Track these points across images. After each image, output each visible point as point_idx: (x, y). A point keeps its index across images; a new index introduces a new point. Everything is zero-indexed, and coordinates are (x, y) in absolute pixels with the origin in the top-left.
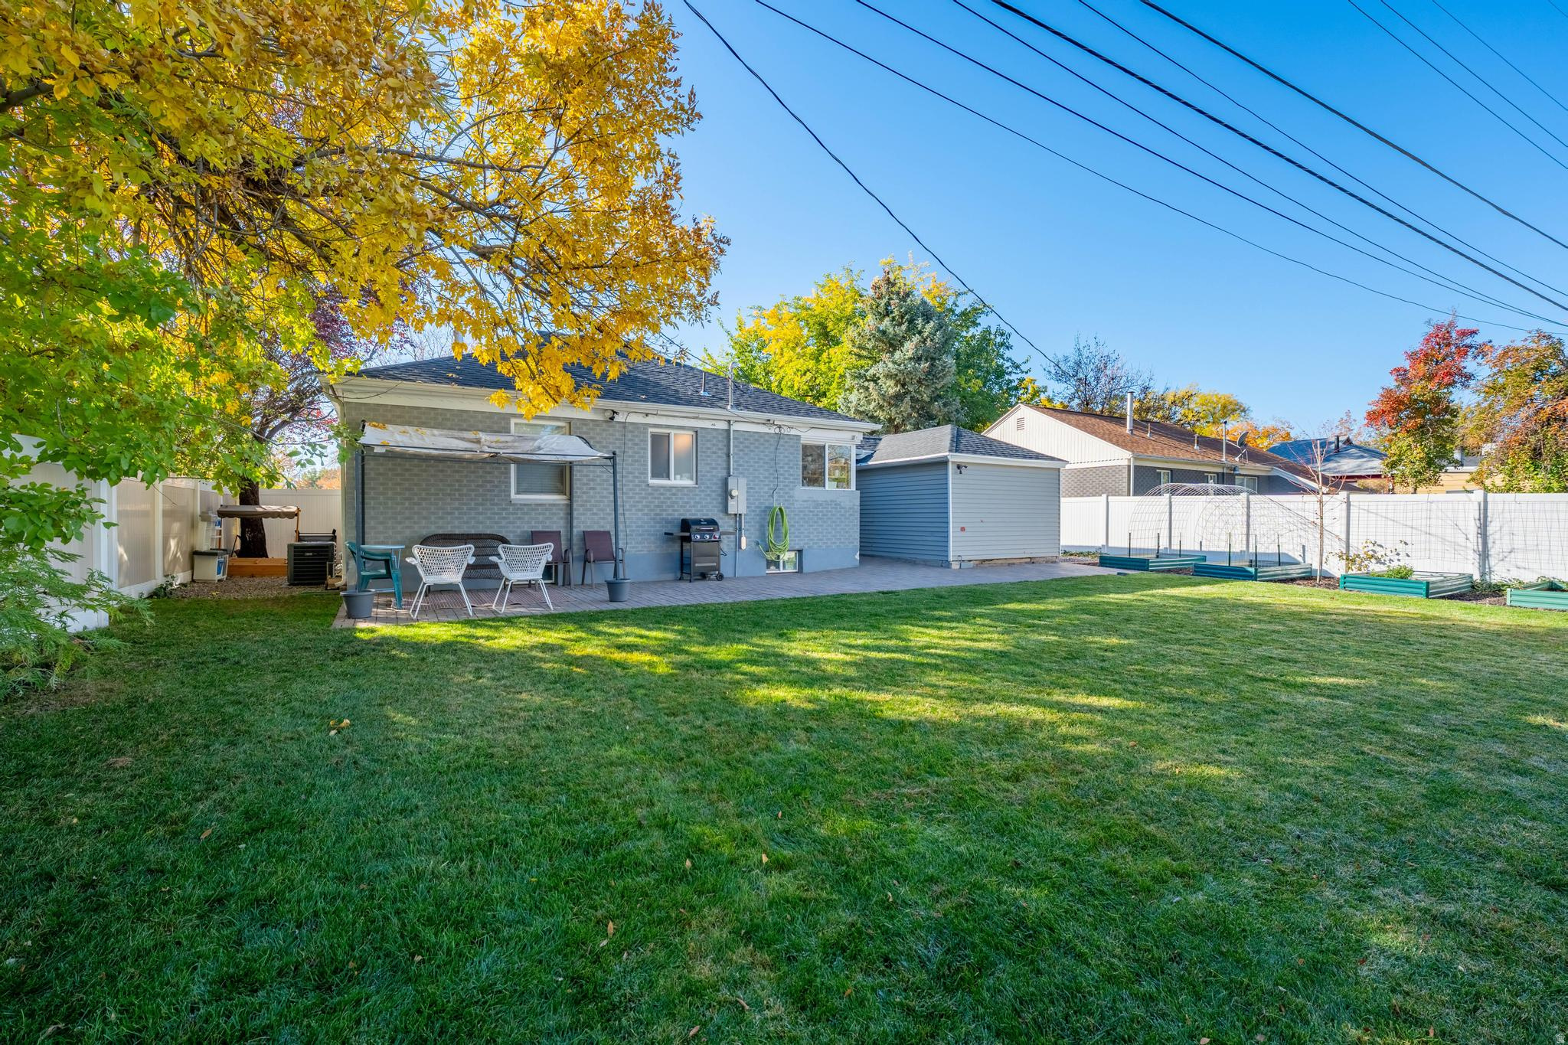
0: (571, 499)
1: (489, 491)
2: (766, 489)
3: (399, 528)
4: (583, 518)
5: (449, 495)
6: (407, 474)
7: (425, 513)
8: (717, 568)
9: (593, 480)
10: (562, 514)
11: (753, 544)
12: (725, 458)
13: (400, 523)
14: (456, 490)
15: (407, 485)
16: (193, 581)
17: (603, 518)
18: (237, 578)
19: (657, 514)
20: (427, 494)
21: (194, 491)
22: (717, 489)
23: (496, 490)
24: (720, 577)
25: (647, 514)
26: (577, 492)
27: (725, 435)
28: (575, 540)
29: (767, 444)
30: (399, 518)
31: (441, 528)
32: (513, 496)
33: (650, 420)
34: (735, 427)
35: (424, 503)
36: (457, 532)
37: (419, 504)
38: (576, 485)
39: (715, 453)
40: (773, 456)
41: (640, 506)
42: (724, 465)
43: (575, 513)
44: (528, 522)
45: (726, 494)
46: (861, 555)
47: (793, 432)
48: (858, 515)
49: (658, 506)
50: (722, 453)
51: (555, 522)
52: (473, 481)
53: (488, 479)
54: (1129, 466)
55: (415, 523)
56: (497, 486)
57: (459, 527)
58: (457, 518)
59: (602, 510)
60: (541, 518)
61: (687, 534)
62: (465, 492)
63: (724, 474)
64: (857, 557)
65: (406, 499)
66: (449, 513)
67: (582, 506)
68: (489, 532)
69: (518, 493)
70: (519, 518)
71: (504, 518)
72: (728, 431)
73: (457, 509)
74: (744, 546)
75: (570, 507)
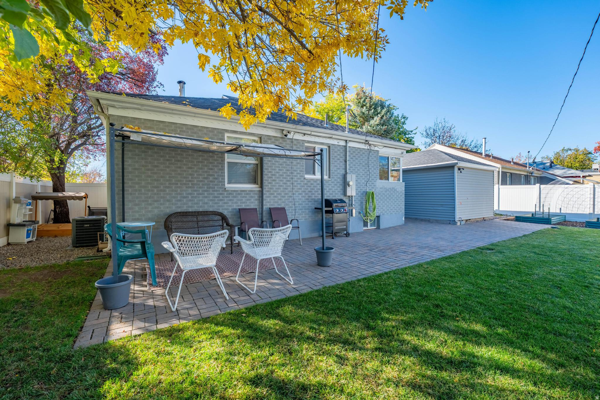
0: (262, 187)
1: (211, 181)
2: (363, 181)
3: (150, 208)
4: (268, 199)
5: (185, 184)
6: (155, 169)
7: (168, 197)
8: (346, 230)
9: (274, 175)
10: (256, 197)
11: (357, 213)
12: (344, 163)
13: (150, 204)
14: (190, 181)
15: (155, 177)
16: (9, 244)
17: (280, 199)
18: (45, 239)
19: (309, 197)
20: (170, 184)
21: (10, 183)
22: (340, 180)
23: (216, 181)
24: (347, 235)
25: (304, 197)
26: (265, 183)
27: (344, 149)
28: (264, 214)
29: (364, 155)
30: (150, 201)
31: (179, 207)
32: (227, 185)
33: (306, 138)
34: (350, 144)
35: (167, 190)
36: (190, 210)
37: (164, 191)
38: (265, 178)
39: (339, 159)
40: (366, 162)
41: (300, 191)
42: (343, 167)
43: (264, 196)
44: (236, 203)
45: (345, 184)
46: (405, 218)
47: (376, 149)
48: (404, 196)
49: (310, 192)
50: (342, 160)
51: (252, 203)
52: (201, 175)
53: (211, 173)
54: (499, 172)
55: (161, 204)
56: (216, 179)
57: (191, 207)
58: (190, 200)
59: (280, 194)
60: (244, 199)
61: (331, 209)
62: (195, 182)
63: (343, 172)
64: (404, 219)
65: (155, 187)
66: (185, 197)
67: (268, 191)
68: (211, 209)
69: (229, 183)
70: (231, 200)
71: (221, 200)
72: (345, 147)
73: (191, 194)
74: (354, 215)
75: (262, 192)
